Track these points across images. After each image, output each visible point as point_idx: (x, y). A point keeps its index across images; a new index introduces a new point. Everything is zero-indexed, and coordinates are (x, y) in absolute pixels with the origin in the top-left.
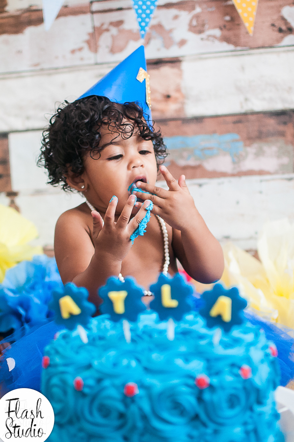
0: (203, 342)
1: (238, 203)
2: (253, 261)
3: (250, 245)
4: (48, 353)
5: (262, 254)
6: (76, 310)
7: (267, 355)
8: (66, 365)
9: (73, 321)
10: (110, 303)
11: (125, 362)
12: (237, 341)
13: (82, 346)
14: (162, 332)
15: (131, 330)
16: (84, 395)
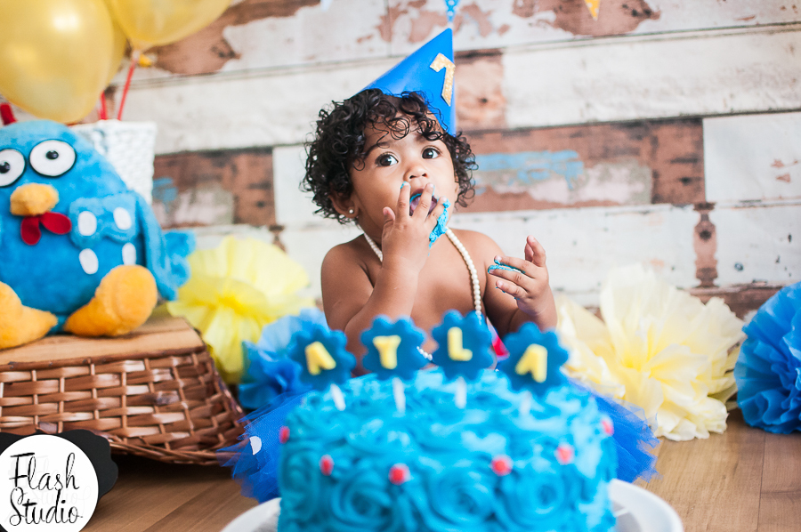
0: (505, 412)
1: (575, 243)
2: (595, 320)
3: (591, 300)
4: (288, 423)
5: (605, 312)
6: (329, 363)
7: (597, 432)
8: (311, 439)
9: (325, 378)
10: (376, 353)
11: (392, 436)
12: (553, 412)
13: (336, 414)
14: (449, 397)
15: (407, 393)
16: (333, 481)
